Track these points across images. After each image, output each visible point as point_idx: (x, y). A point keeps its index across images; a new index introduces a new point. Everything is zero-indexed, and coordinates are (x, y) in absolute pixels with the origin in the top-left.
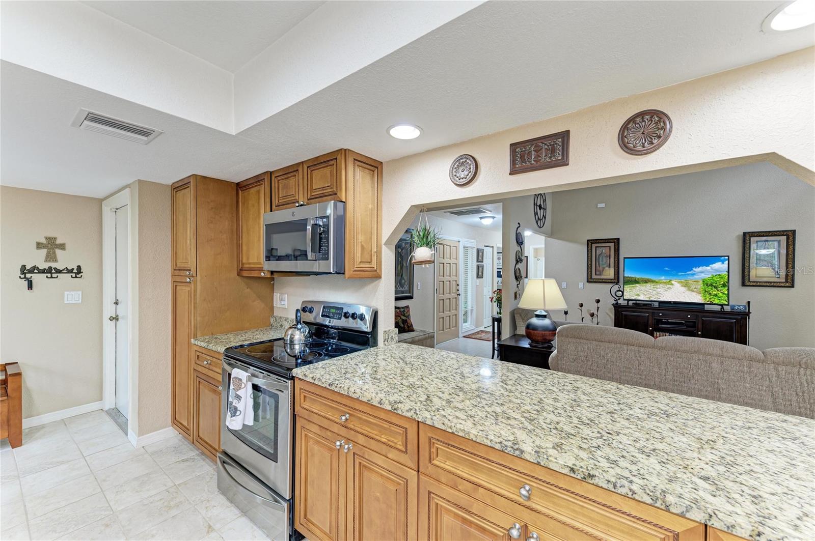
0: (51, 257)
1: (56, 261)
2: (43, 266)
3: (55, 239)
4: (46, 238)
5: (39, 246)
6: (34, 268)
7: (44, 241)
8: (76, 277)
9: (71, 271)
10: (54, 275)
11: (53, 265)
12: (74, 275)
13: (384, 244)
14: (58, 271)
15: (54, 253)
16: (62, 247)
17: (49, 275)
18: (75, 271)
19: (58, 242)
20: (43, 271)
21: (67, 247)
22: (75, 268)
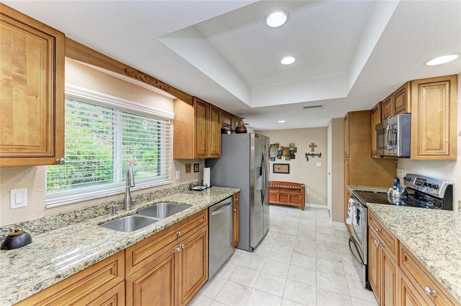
0: (313, 150)
1: (314, 151)
2: (311, 153)
3: (314, 143)
4: (312, 143)
5: (310, 146)
6: (309, 154)
7: (311, 145)
8: (319, 157)
9: (318, 155)
10: (314, 156)
11: (313, 153)
12: (319, 156)
13: (458, 135)
14: (315, 155)
15: (314, 149)
16: (316, 146)
17: (312, 156)
18: (319, 155)
19: (315, 144)
20: (311, 155)
21: (317, 146)
22: (319, 154)
